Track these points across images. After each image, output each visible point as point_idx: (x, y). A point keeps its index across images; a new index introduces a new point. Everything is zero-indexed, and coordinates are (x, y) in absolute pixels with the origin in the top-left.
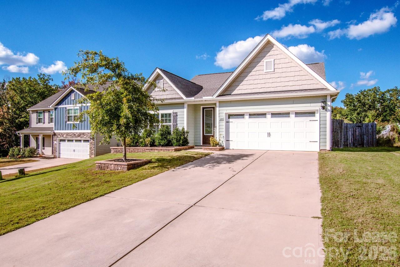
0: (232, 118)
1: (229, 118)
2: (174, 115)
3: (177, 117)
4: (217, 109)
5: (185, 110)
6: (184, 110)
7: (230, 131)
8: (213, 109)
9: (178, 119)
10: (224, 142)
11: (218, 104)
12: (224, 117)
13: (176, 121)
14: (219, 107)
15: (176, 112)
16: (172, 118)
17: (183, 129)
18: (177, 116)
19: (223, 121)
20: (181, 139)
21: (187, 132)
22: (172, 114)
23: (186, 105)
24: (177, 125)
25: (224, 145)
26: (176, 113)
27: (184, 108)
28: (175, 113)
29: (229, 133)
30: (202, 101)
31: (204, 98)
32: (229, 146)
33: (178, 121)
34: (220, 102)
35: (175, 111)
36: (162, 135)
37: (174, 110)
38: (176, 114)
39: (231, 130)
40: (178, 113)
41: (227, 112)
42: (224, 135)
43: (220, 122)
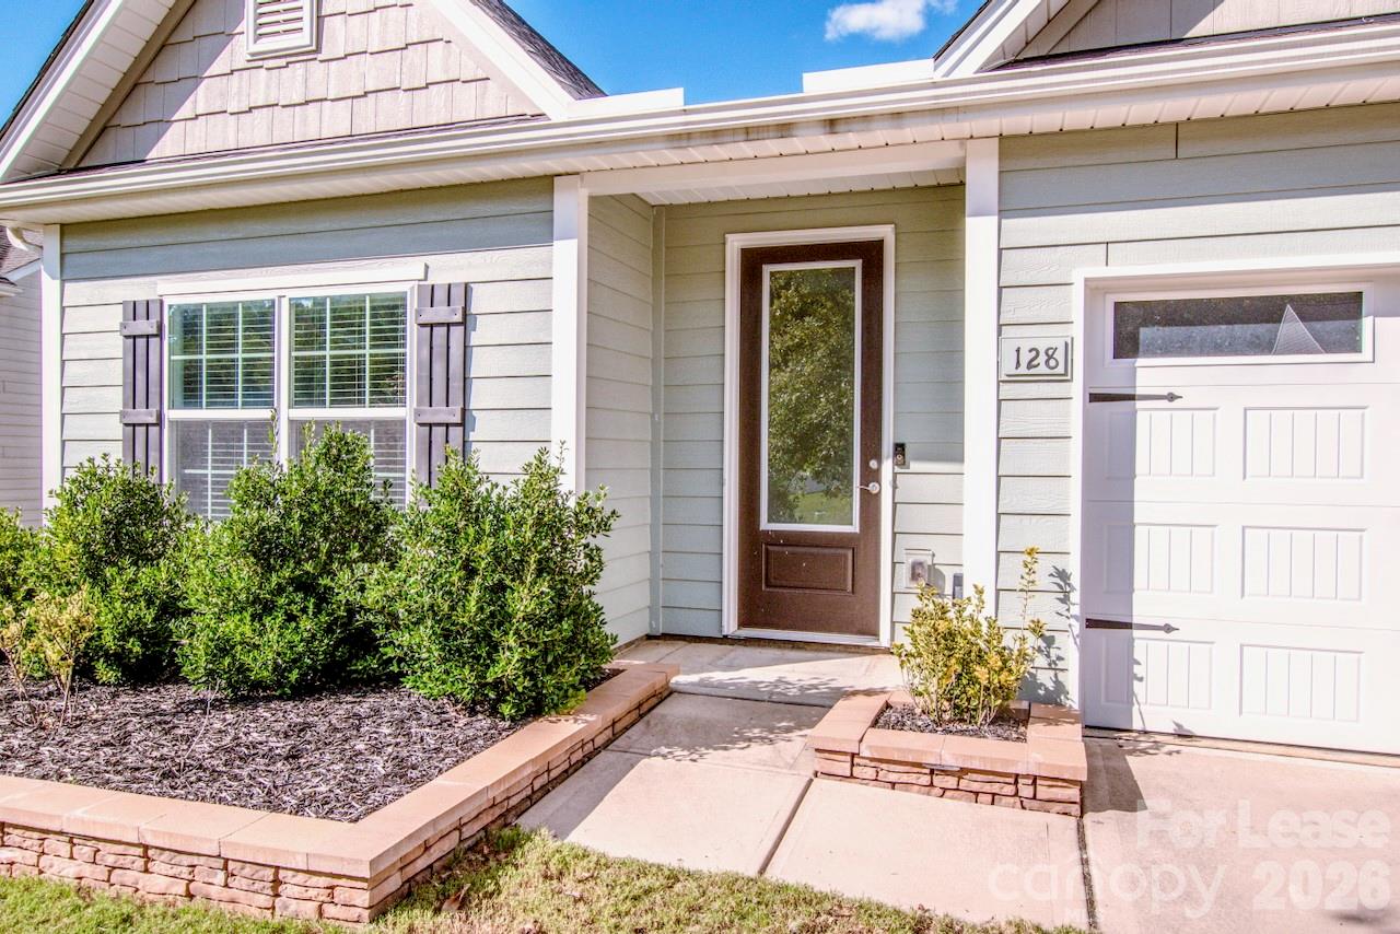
0: (1166, 350)
1: (1127, 345)
2: (441, 313)
3: (474, 339)
4: (979, 233)
5: (565, 258)
6: (549, 263)
7: (1140, 514)
8: (857, 264)
9: (476, 354)
10: (1069, 650)
11: (982, 179)
12: (1077, 331)
13: (456, 385)
14: (1003, 213)
15: (458, 278)
16: (413, 350)
17: (542, 475)
18: (466, 321)
19: (1065, 378)
20: (501, 618)
21: (593, 521)
22: (412, 305)
23: (570, 206)
24: (465, 422)
25: (1072, 682)
26: (458, 294)
27: (543, 232)
28: (440, 295)
29: (1130, 528)
30: (784, 129)
31: (815, 82)
32: (1129, 697)
33: (476, 386)
34: (1009, 145)
35: (450, 268)
36: (265, 549)
37: (431, 260)
38: (458, 305)
39: (1150, 497)
40: (477, 291)
41: (1115, 270)
42: (1074, 566)
43: (1008, 390)
